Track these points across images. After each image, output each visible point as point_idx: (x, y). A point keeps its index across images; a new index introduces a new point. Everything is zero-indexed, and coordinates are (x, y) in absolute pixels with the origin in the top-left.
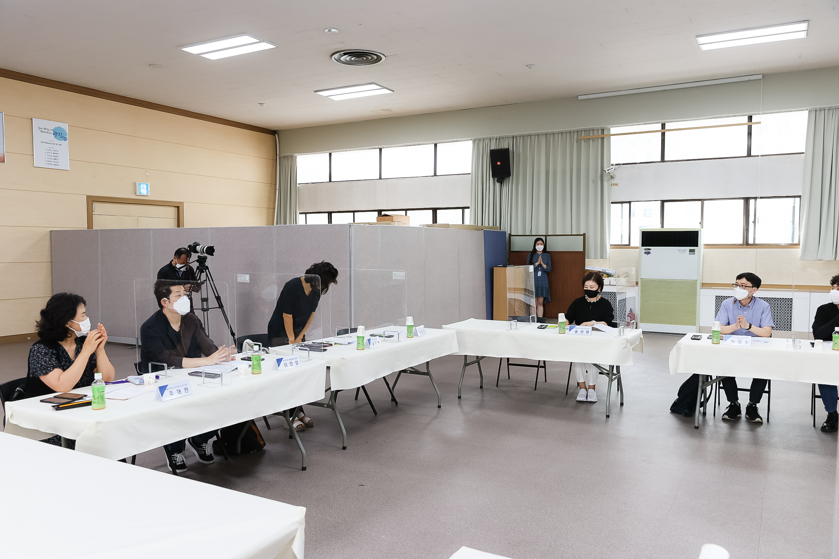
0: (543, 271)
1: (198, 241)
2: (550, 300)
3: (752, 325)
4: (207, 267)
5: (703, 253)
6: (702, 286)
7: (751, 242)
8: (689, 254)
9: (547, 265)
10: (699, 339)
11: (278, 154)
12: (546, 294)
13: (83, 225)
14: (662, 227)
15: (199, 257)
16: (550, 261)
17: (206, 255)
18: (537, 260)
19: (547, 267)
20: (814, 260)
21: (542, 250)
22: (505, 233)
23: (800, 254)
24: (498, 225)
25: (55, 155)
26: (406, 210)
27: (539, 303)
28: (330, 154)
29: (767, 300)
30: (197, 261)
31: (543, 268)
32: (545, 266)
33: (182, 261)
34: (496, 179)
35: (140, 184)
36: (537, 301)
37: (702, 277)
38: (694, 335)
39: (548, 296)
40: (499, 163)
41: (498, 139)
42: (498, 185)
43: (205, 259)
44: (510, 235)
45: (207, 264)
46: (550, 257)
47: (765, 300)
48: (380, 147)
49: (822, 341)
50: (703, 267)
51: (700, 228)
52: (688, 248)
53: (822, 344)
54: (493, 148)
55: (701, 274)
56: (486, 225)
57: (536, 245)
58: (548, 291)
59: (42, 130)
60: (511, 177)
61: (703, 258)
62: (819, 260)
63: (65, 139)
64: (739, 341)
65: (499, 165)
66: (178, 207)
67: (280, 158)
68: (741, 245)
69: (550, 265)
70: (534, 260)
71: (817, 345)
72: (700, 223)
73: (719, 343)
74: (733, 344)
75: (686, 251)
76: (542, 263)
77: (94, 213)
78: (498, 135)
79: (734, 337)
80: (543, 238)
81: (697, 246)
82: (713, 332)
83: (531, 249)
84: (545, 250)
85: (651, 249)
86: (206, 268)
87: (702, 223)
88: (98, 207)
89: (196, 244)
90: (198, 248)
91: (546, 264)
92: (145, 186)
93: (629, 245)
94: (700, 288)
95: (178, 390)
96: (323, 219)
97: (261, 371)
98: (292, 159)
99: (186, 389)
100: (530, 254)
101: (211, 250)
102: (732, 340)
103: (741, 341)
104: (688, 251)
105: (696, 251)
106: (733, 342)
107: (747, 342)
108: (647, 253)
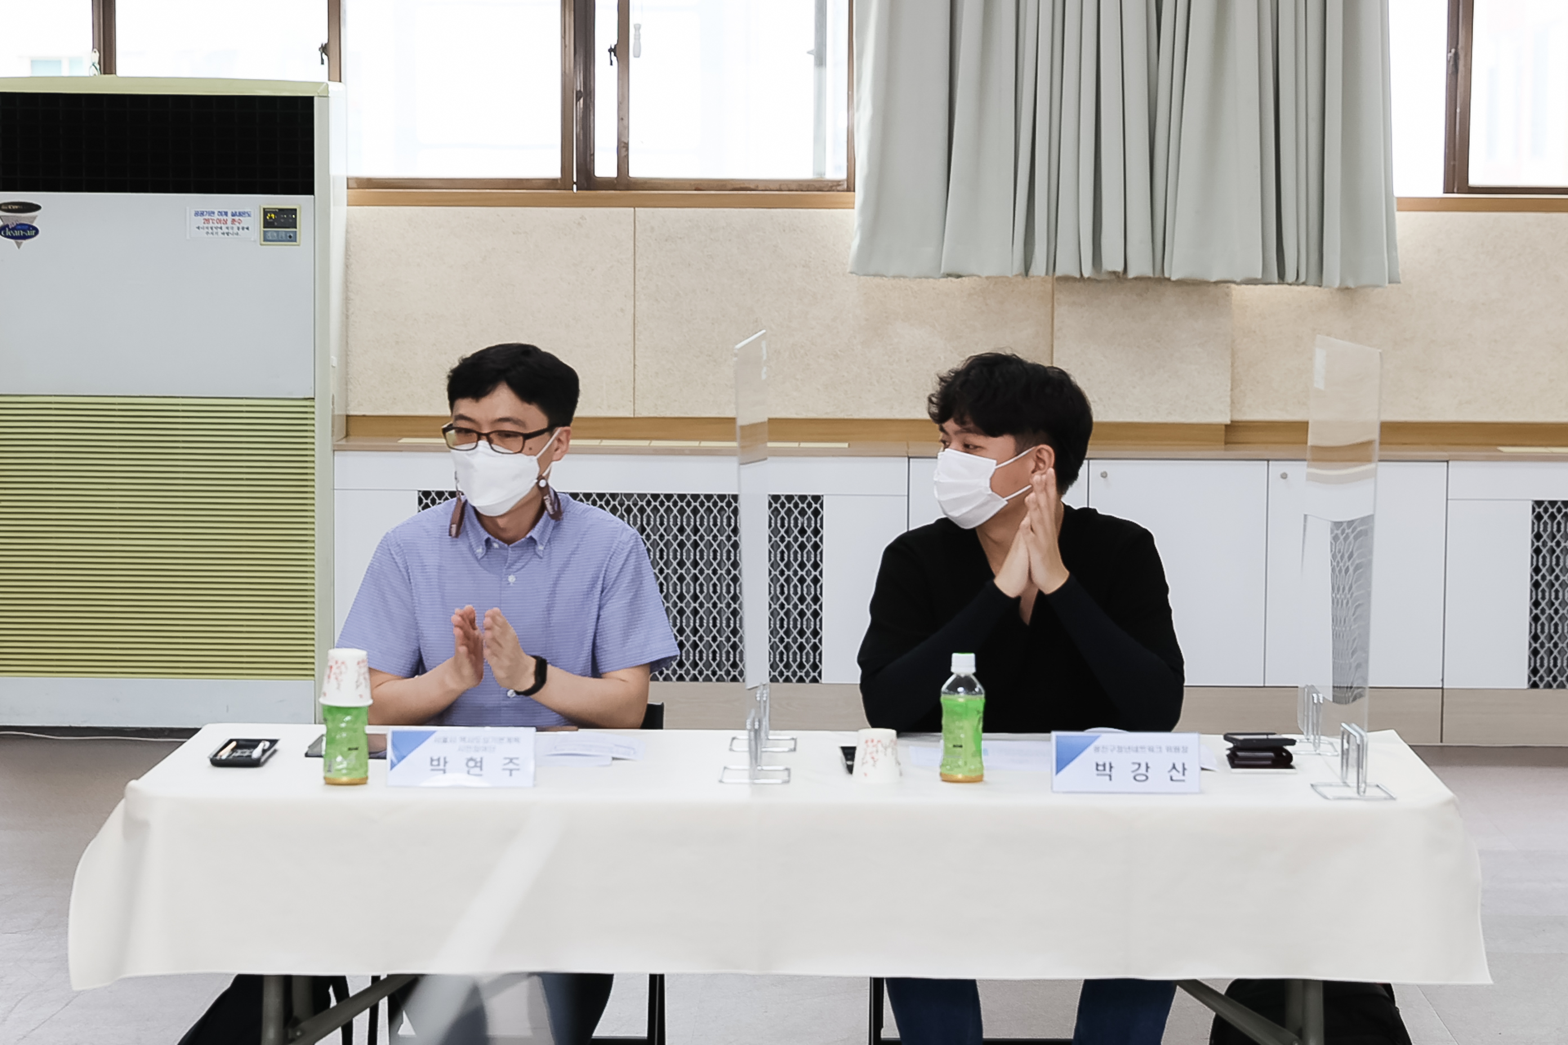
3: (549, 667)
5: (347, 232)
6: (347, 435)
7: (605, 167)
8: (265, 240)
10: (256, 764)
14: (107, 63)
20: (927, 277)
23: (855, 243)
29: (629, 510)
37: (345, 381)
38: (231, 741)
47: (614, 510)
49: (893, 732)
50: (347, 317)
51: (324, 78)
52: (256, 204)
53: (889, 750)
55: (334, 360)
61: (347, 266)
62: (949, 275)
64: (471, 764)
68: (550, 184)
71: (868, 757)
72: (322, 49)
73: (363, 781)
74: (440, 780)
75: (245, 221)
79: (445, 741)
81: (308, 189)
82: (329, 717)
85: (37, 208)
87: (334, 50)
94: (330, 448)
102: (435, 758)
103: (482, 759)
104: (255, 223)
105: (302, 219)
106: (442, 767)
107: (511, 766)
108: (17, 233)
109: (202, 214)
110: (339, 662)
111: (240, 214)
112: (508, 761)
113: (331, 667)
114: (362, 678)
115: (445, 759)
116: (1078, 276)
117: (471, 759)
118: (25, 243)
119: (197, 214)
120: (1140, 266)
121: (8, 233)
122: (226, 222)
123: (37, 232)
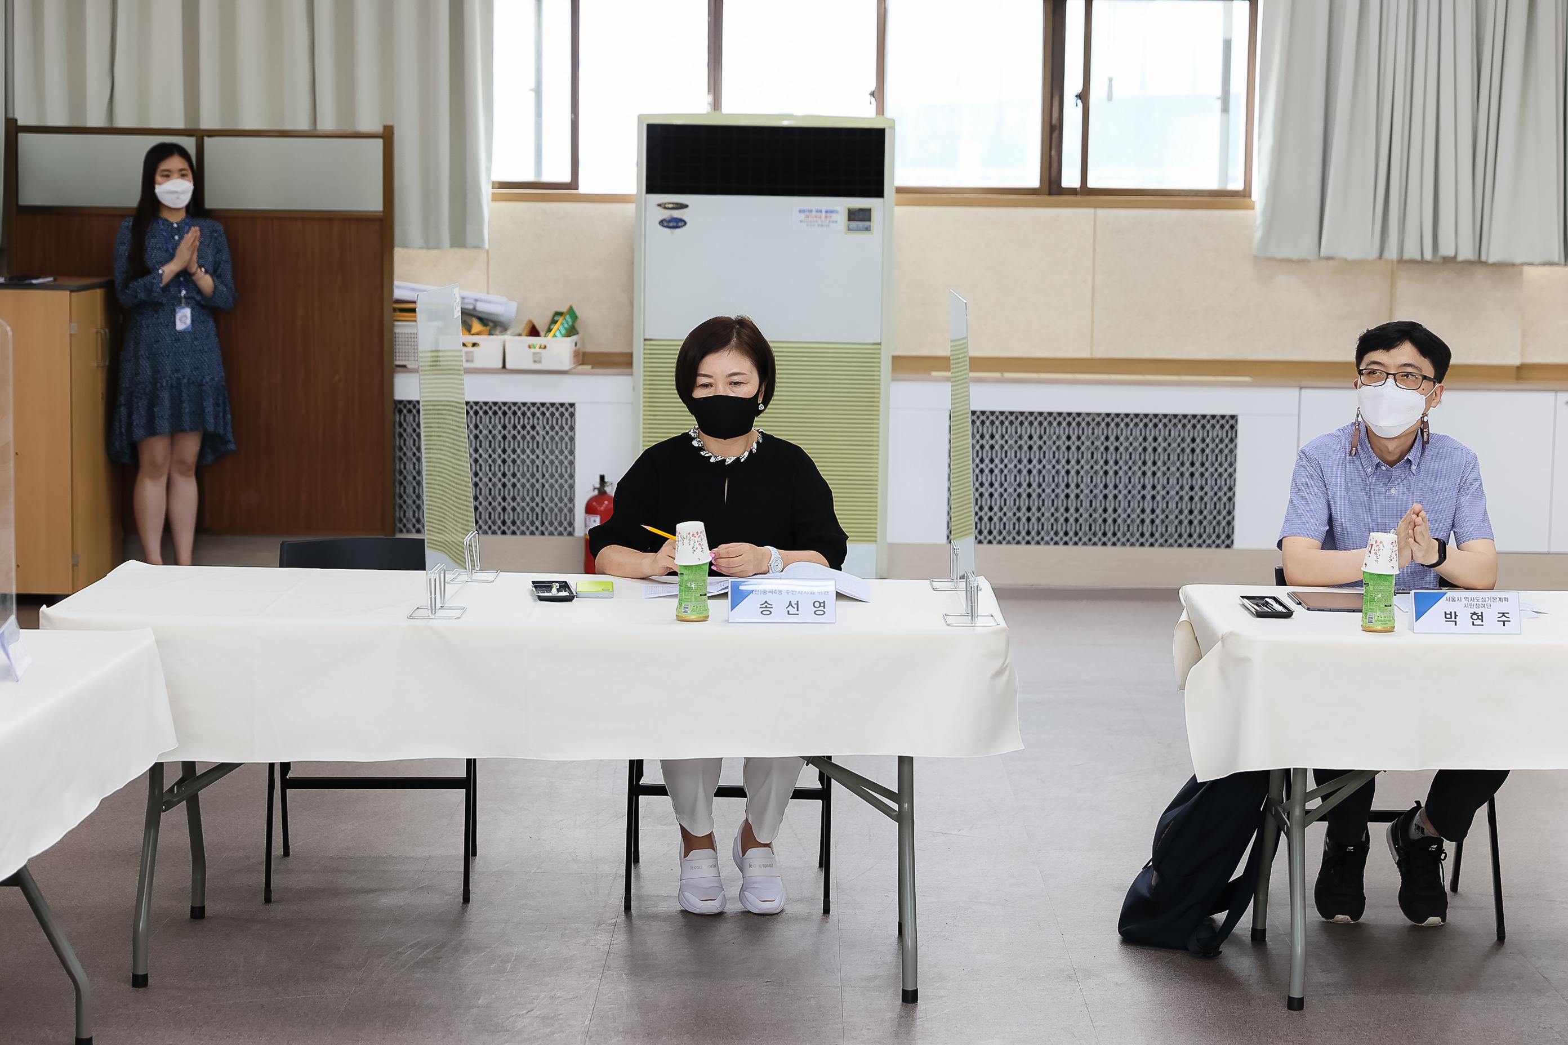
0: (198, 303)
2: (232, 447)
5: (910, 225)
7: (1070, 179)
8: (849, 229)
9: (215, 273)
12: (216, 417)
16: (226, 256)
18: (167, 251)
19: (216, 287)
21: (187, 207)
23: (1258, 234)
27: (182, 462)
31: (199, 291)
32: (206, 281)
36: (172, 454)
39: (225, 428)
44: (13, 128)
46: (223, 239)
51: (884, 114)
52: (841, 203)
57: (158, 178)
58: (224, 404)
64: (1475, 617)
68: (1034, 191)
69: (229, 275)
70: (152, 254)
72: (873, 94)
73: (1391, 630)
74: (1452, 628)
75: (835, 217)
76: (194, 268)
79: (1454, 600)
80: (189, 144)
81: (880, 194)
83: (132, 198)
84: (196, 207)
85: (686, 206)
87: (881, 94)
91: (211, 269)
93: (574, 184)
100: (128, 223)
102: (1448, 612)
103: (1482, 613)
104: (843, 216)
105: (874, 215)
106: (1453, 619)
107: (1504, 618)
108: (671, 224)
109: (804, 211)
110: (1378, 542)
111: (832, 212)
112: (1502, 614)
113: (1372, 545)
114: (1394, 553)
115: (1455, 612)
116: (1419, 258)
117: (1475, 613)
118: (677, 231)
119: (800, 211)
120: (1466, 253)
121: (665, 224)
122: (820, 217)
123: (685, 223)
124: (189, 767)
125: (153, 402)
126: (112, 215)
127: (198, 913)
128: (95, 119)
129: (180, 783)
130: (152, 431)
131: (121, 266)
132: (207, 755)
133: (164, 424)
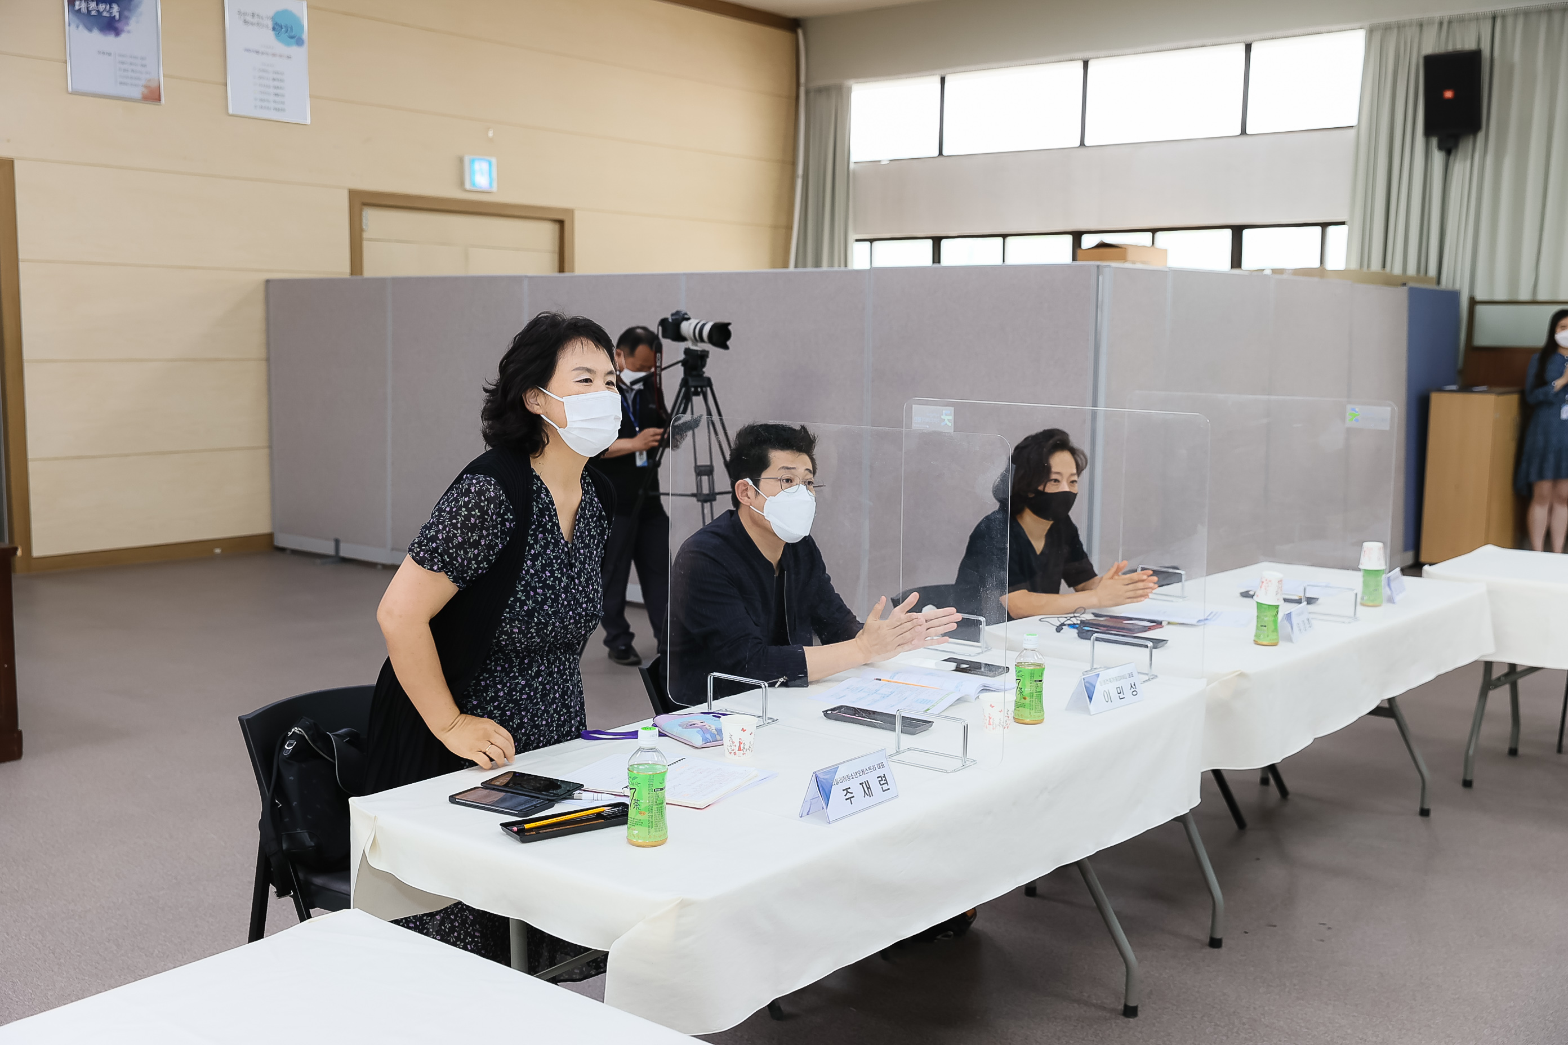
1: (683, 309)
4: (709, 380)
11: (802, 80)
13: (342, 268)
15: (687, 351)
17: (706, 346)
18: (1560, 372)
22: (1453, 296)
24: (1432, 271)
25: (276, 83)
26: (1154, 231)
28: (943, 80)
30: (684, 363)
33: (638, 364)
34: (1434, 141)
35: (472, 161)
40: (1448, 94)
41: (1447, 25)
42: (1438, 157)
43: (703, 356)
44: (1473, 302)
45: (708, 371)
48: (1086, 55)
54: (1429, 49)
56: (1397, 270)
57: (1558, 330)
59: (249, 18)
60: (1481, 136)
63: (300, 42)
65: (1449, 100)
66: (561, 223)
67: (807, 92)
70: (1550, 374)
77: (365, 235)
78: (1446, 13)
83: (1540, 340)
86: (706, 383)
88: (373, 219)
89: (680, 318)
90: (687, 328)
92: (484, 166)
95: (864, 785)
96: (919, 253)
97: (1043, 715)
98: (839, 95)
99: (883, 779)
100: (1536, 356)
101: (721, 335)
124: (1513, 667)
125: (1543, 459)
126: (1529, 351)
127: (1513, 752)
128: (1524, 295)
129: (1506, 675)
130: (1541, 477)
131: (1530, 379)
132: (1523, 660)
133: (1549, 472)
